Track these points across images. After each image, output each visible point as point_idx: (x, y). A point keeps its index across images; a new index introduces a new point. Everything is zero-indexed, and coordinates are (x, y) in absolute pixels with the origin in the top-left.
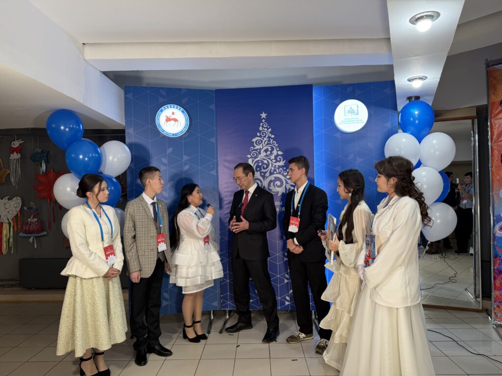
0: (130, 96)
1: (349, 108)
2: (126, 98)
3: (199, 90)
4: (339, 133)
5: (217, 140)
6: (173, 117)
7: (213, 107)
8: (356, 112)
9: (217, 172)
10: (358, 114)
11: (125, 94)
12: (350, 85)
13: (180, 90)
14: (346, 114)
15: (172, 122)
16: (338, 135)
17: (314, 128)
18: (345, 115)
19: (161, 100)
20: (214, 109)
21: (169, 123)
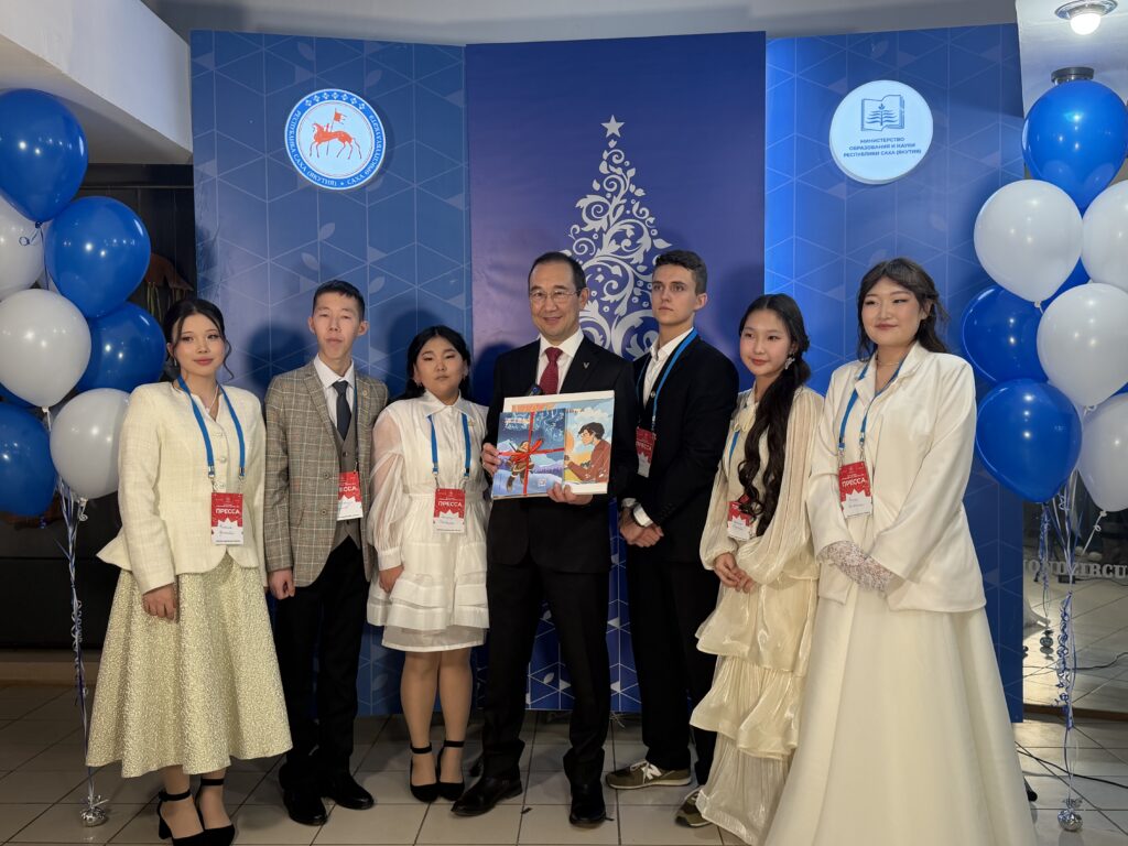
0: (208, 61)
1: (874, 107)
2: (196, 69)
3: (418, 46)
4: (843, 186)
5: (469, 203)
6: (337, 127)
7: (458, 99)
8: (898, 118)
9: (469, 301)
10: (902, 126)
11: (194, 55)
12: (880, 36)
13: (358, 44)
14: (867, 126)
15: (336, 143)
16: (840, 191)
17: (766, 168)
18: (863, 128)
19: (301, 75)
20: (462, 106)
21: (324, 145)
